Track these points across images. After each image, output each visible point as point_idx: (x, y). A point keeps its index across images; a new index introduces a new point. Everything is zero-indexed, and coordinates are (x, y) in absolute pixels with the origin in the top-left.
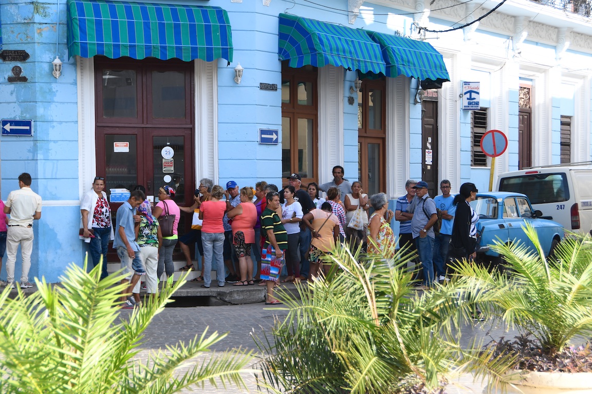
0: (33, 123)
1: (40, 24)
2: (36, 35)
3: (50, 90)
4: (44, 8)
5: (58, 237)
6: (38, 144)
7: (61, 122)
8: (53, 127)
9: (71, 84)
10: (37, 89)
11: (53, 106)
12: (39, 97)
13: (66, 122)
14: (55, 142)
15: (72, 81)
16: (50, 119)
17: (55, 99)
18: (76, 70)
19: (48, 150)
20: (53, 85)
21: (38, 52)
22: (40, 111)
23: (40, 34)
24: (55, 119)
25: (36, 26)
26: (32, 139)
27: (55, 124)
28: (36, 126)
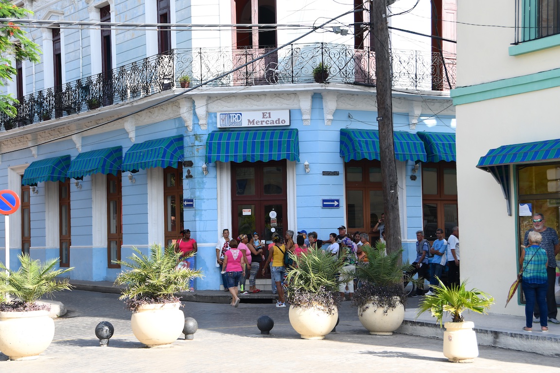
0: (194, 200)
1: (198, 146)
2: (196, 152)
3: (203, 182)
4: (200, 137)
5: (207, 264)
6: (196, 212)
7: (208, 199)
8: (204, 202)
9: (214, 178)
10: (196, 182)
11: (204, 190)
12: (197, 186)
13: (211, 199)
14: (205, 210)
15: (214, 176)
16: (202, 198)
17: (205, 186)
18: (216, 170)
19: (201, 215)
20: (204, 179)
21: (196, 161)
22: (198, 194)
23: (198, 151)
24: (205, 197)
25: (196, 147)
26: (194, 209)
27: (205, 200)
28: (195, 202)
